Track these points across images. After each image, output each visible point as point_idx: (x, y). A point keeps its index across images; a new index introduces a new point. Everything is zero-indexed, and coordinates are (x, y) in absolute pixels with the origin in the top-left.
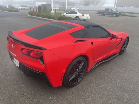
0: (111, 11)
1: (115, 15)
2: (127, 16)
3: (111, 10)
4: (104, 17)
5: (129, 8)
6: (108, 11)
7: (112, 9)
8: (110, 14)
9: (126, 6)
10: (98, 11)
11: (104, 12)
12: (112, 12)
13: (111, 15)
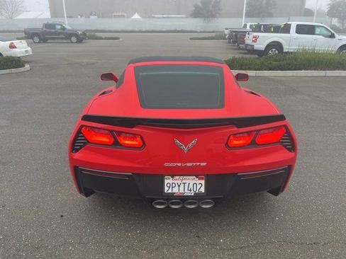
0: (61, 29)
1: (74, 39)
2: (101, 38)
3: (59, 27)
4: (47, 45)
5: (88, 19)
6: (53, 30)
7: (61, 25)
8: (62, 36)
9: (79, 17)
10: (25, 32)
11: (44, 33)
12: (65, 31)
13: (65, 39)
